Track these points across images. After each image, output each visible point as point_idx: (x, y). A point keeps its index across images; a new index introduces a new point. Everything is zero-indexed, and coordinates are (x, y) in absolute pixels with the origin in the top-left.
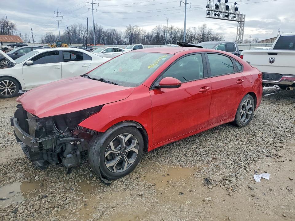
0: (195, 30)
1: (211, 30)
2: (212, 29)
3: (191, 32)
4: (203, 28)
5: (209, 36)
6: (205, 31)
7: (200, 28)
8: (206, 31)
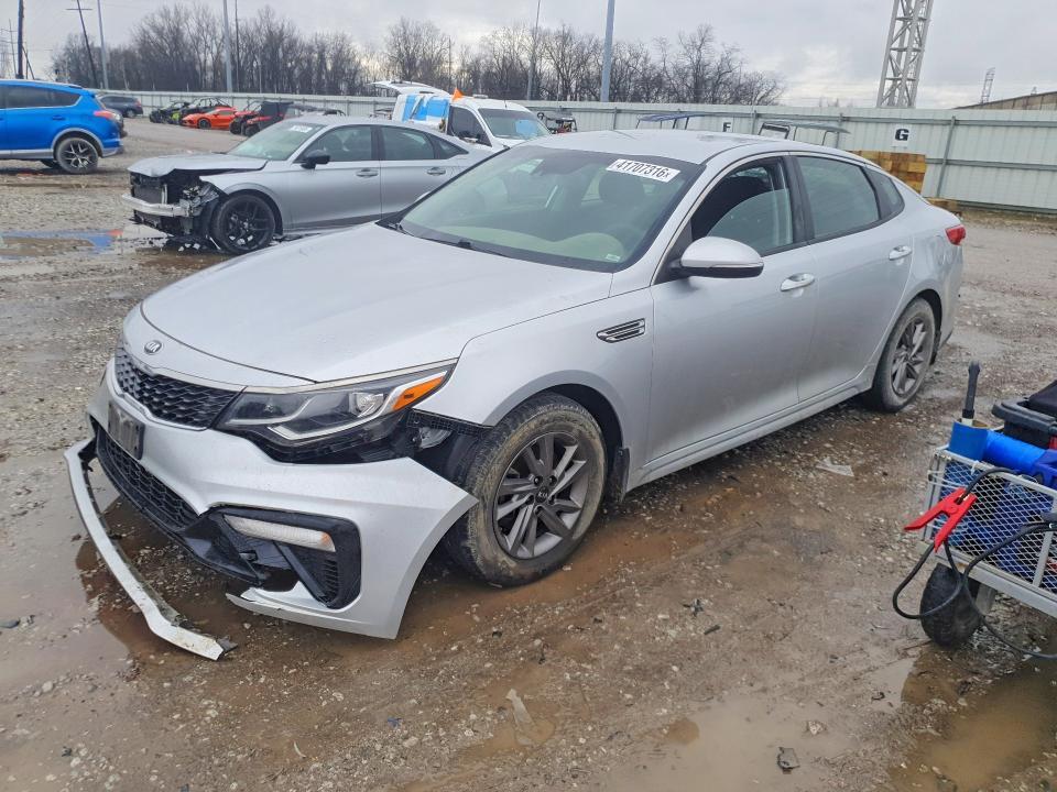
0: (663, 50)
1: (735, 54)
2: (738, 50)
3: (646, 60)
4: (699, 43)
5: (724, 79)
6: (706, 58)
7: (687, 41)
8: (713, 57)
